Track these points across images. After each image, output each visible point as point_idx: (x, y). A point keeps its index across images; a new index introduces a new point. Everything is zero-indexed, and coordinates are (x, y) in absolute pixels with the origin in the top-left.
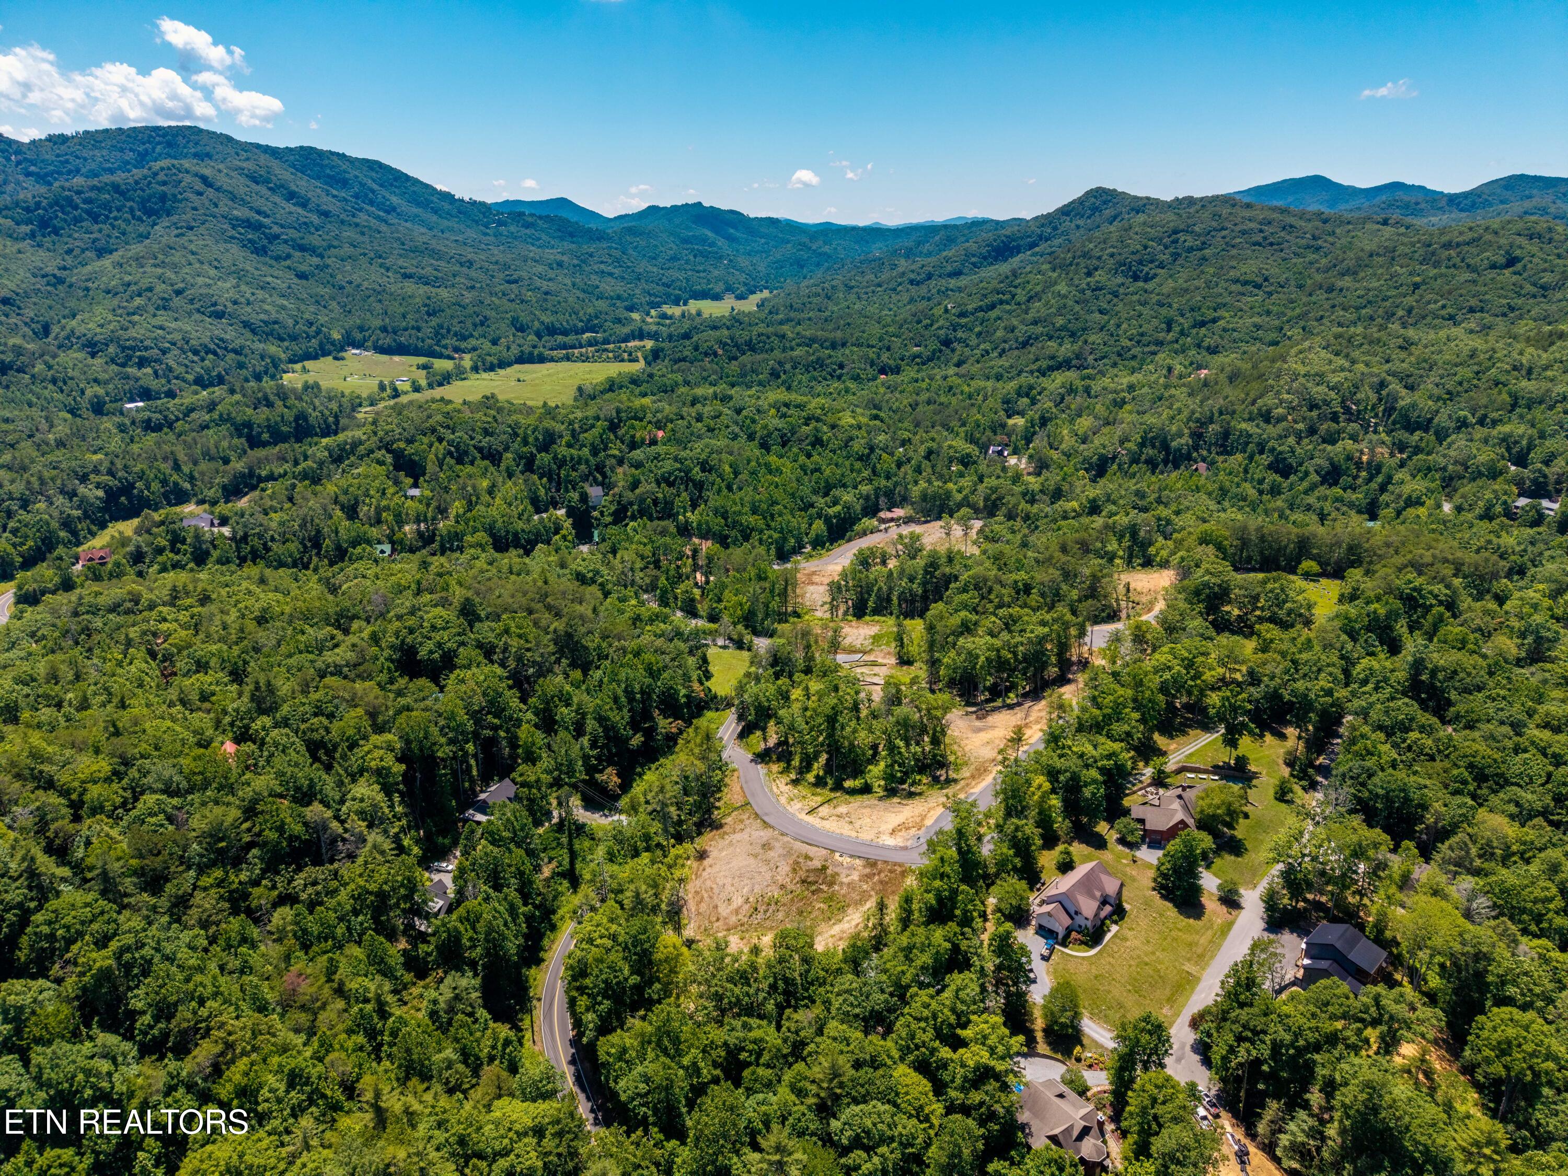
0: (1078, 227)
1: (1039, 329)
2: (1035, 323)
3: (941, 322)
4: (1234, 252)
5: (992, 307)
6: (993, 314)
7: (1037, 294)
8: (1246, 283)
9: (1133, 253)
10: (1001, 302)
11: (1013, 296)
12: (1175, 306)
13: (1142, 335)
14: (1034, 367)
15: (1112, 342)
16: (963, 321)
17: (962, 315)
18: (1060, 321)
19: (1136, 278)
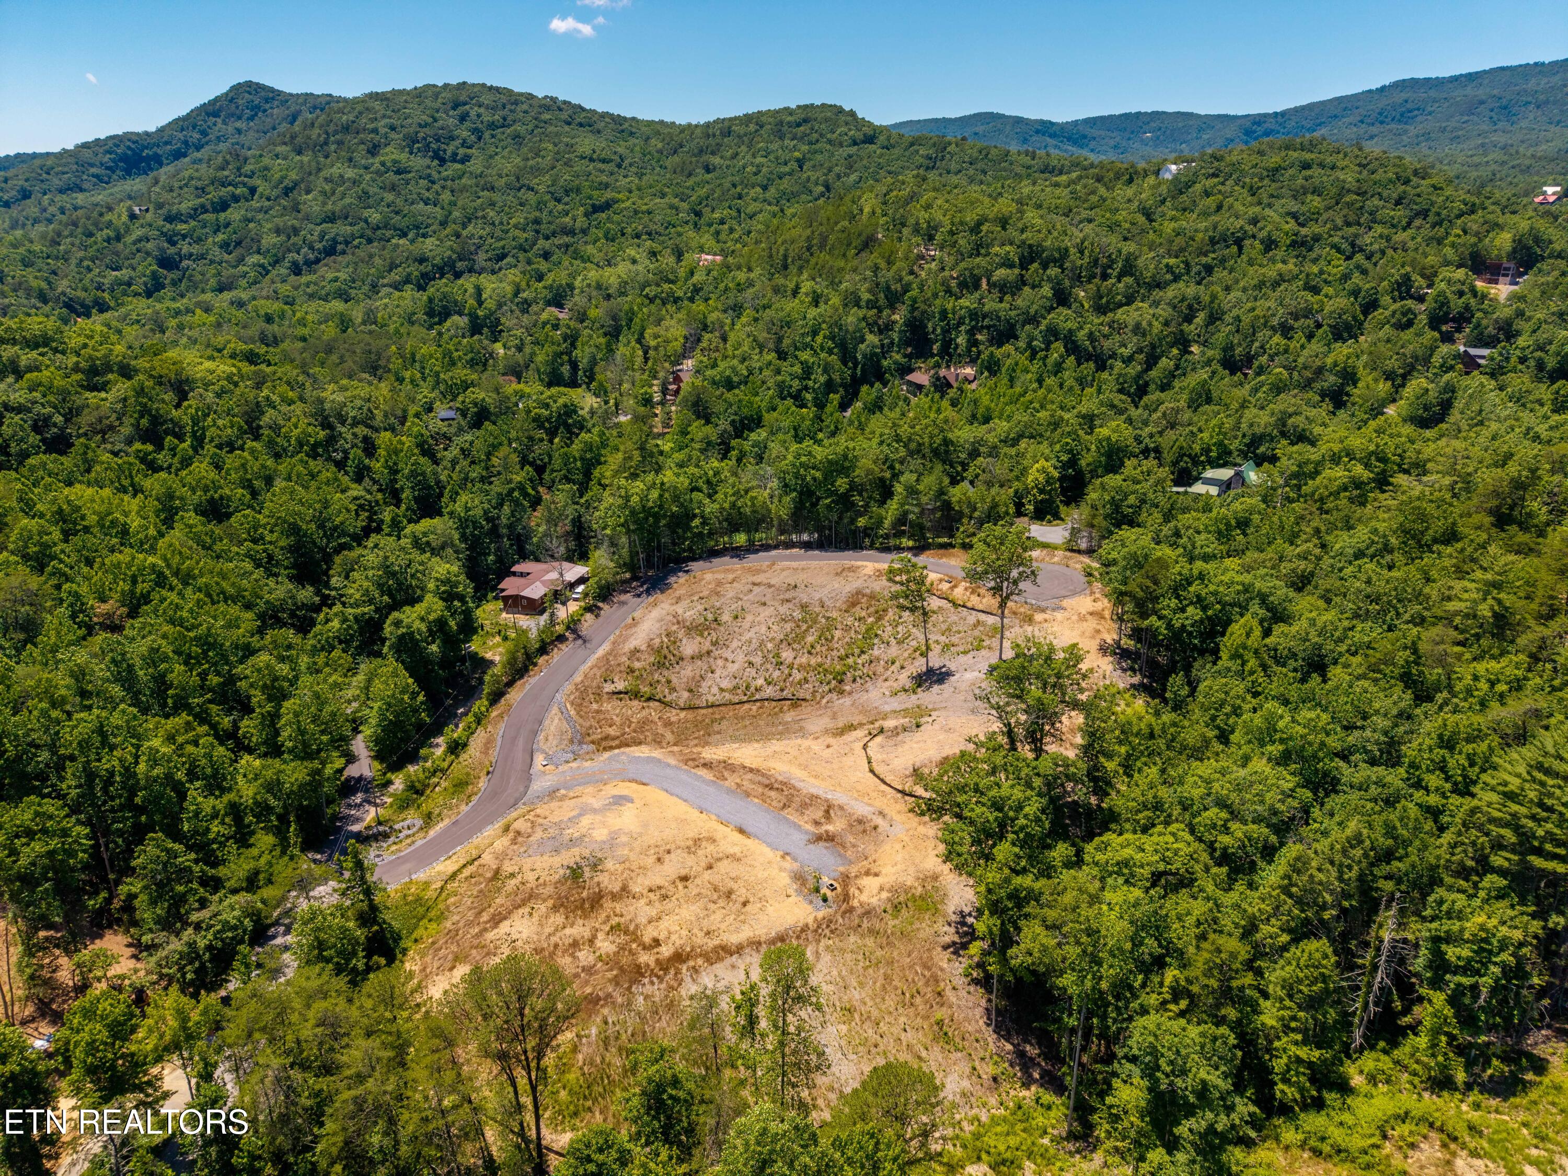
0: (239, 131)
1: (342, 229)
2: (331, 219)
3: (138, 233)
4: (551, 129)
5: (223, 206)
6: (234, 214)
7: (296, 184)
8: (604, 161)
9: (420, 125)
10: (236, 199)
11: (253, 191)
12: (542, 188)
13: (537, 222)
14: (395, 276)
15: (498, 233)
16: (182, 227)
17: (170, 219)
18: (375, 217)
19: (442, 161)
